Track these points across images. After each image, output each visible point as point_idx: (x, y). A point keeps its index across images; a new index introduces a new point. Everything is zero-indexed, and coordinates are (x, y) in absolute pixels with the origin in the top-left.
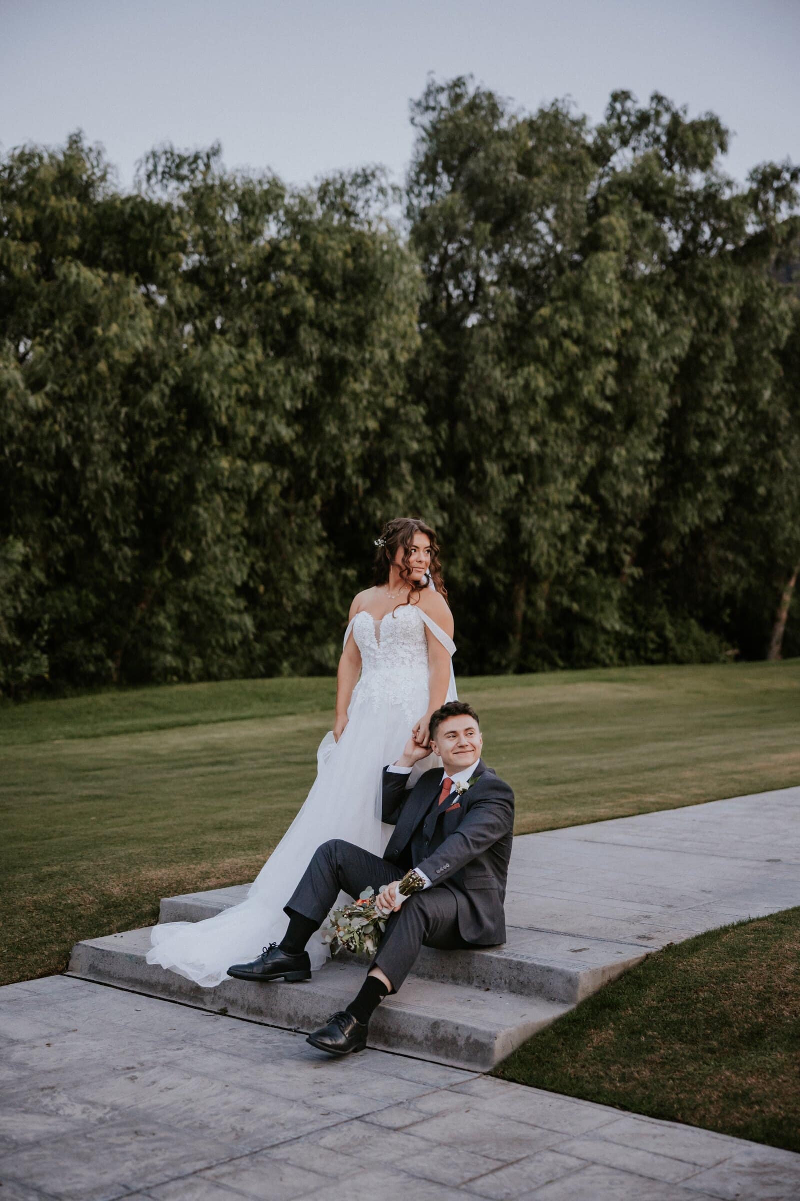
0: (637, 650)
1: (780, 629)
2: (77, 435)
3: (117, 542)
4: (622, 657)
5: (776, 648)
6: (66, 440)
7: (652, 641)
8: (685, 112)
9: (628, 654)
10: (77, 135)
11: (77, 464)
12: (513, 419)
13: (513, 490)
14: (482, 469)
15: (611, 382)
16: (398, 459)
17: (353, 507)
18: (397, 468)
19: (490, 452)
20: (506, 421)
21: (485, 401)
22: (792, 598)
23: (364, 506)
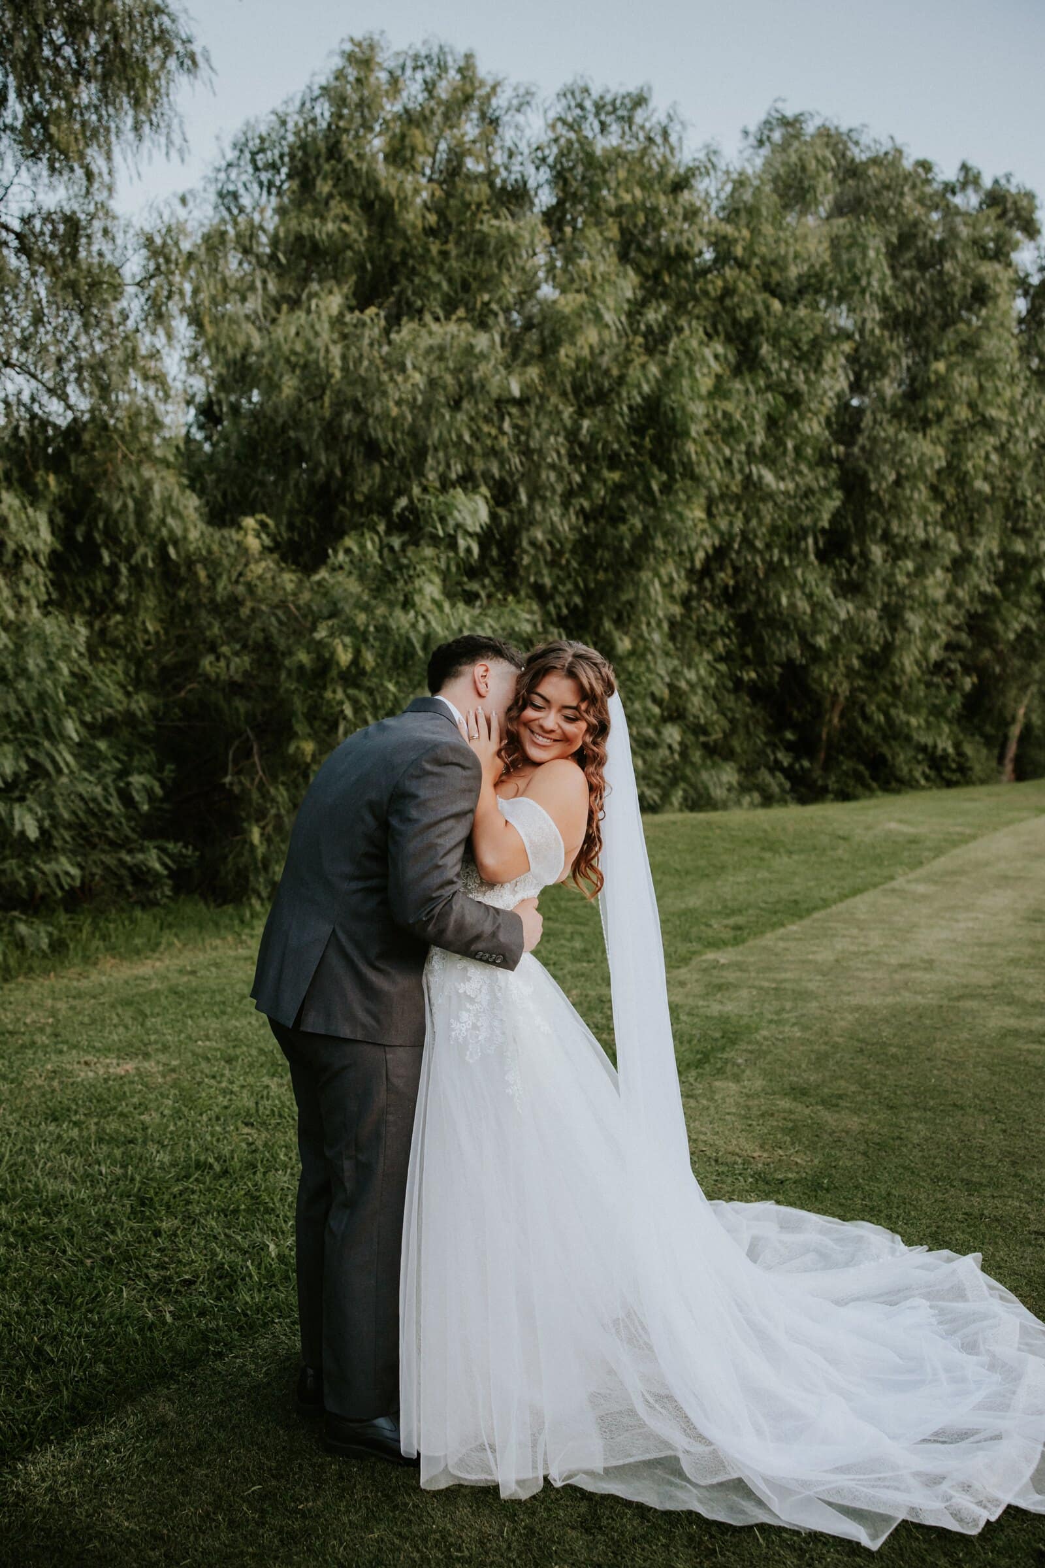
1: (1013, 747)
5: (1008, 768)
6: (513, 460)
11: (524, 498)
12: (908, 492)
13: (901, 579)
14: (864, 554)
15: (994, 457)
16: (804, 532)
17: (753, 592)
18: (803, 545)
19: (874, 532)
20: (895, 496)
21: (885, 469)
22: (1026, 714)
23: (763, 592)
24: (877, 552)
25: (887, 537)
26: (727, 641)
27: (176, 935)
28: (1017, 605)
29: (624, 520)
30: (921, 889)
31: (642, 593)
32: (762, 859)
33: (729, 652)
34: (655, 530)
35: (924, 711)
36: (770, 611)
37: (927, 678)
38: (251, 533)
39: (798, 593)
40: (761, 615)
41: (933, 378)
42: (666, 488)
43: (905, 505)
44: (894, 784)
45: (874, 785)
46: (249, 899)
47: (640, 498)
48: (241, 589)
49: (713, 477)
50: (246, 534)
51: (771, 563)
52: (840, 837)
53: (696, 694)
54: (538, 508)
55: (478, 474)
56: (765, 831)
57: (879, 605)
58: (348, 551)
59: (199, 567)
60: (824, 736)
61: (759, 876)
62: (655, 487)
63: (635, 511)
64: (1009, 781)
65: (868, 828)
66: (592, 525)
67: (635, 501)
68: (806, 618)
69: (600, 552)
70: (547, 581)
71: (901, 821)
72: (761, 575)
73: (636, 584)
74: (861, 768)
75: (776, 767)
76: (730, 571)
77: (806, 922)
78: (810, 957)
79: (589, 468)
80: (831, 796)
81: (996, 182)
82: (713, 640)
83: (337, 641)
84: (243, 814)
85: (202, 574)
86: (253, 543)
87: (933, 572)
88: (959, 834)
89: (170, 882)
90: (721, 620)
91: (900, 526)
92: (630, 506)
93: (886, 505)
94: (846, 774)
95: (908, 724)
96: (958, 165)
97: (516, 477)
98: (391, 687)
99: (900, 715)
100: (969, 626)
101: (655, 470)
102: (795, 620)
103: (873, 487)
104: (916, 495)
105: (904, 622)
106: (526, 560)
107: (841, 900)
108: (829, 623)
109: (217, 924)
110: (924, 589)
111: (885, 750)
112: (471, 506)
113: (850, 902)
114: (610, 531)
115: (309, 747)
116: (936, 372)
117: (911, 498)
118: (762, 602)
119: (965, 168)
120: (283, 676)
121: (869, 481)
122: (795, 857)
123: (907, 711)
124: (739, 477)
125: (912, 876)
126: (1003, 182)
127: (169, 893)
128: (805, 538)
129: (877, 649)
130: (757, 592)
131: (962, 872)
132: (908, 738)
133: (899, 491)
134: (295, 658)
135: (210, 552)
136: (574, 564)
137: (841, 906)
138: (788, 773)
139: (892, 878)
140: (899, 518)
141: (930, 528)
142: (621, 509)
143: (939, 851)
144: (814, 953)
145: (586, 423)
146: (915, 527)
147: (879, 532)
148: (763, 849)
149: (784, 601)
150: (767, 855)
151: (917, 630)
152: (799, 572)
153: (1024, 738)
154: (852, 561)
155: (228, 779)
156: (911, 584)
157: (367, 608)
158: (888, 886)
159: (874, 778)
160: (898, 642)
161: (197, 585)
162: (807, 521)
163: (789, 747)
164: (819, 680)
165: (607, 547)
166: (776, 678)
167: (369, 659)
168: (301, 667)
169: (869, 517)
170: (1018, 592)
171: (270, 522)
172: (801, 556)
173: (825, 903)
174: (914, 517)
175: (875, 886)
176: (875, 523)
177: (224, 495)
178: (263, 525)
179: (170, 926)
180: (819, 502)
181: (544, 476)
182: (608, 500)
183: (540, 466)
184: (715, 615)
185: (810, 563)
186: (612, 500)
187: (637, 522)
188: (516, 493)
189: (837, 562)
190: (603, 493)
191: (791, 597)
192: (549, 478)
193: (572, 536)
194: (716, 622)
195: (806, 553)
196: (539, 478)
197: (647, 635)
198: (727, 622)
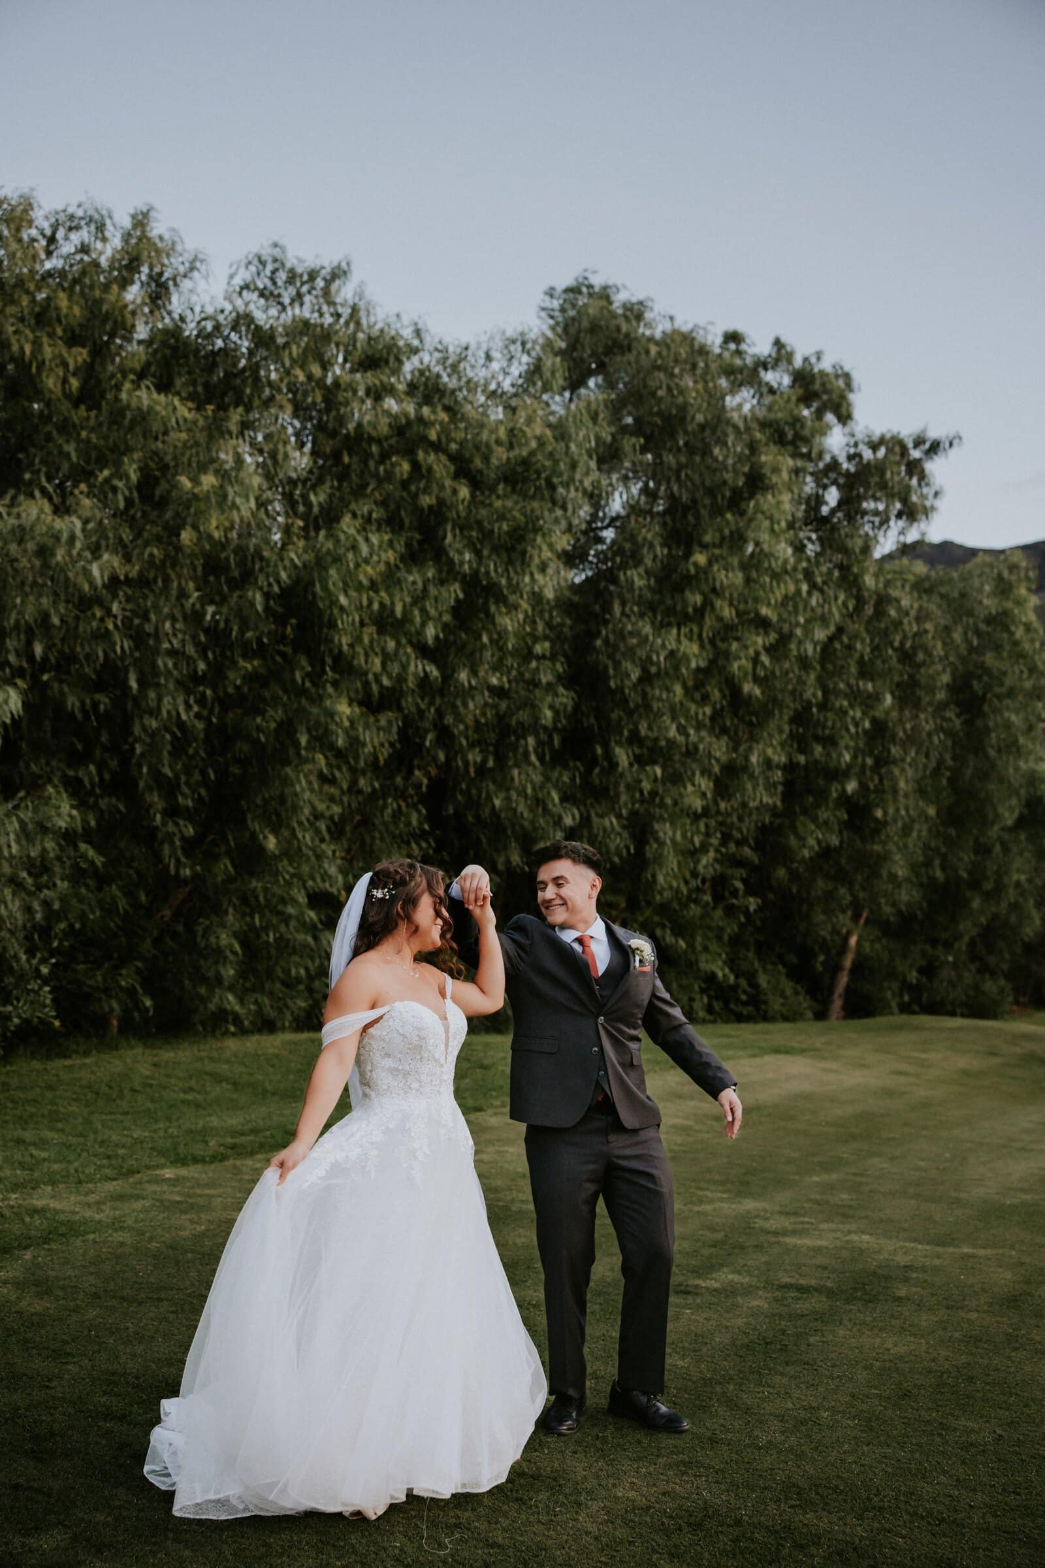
0: (726, 1002)
1: (843, 980)
2: (139, 638)
3: (172, 812)
4: (710, 1010)
5: (837, 1003)
6: (121, 644)
7: (744, 992)
8: (819, 359)
9: (717, 1006)
10: (146, 215)
11: (134, 684)
12: (657, 692)
13: (646, 786)
14: (609, 756)
15: (765, 659)
16: (523, 730)
17: (461, 791)
18: (522, 742)
19: (621, 734)
20: (644, 695)
21: (627, 665)
22: (858, 943)
23: (474, 791)
24: (622, 756)
25: (634, 739)
26: (424, 845)
28: (814, 820)
29: (263, 712)
31: (287, 792)
34: (299, 722)
36: (480, 812)
39: (514, 795)
40: (471, 818)
41: (692, 571)
43: (655, 705)
47: (282, 687)
54: (152, 695)
57: (624, 813)
62: (300, 679)
63: (276, 700)
64: (837, 1019)
67: (278, 692)
68: (526, 824)
69: (239, 744)
70: (168, 771)
72: (473, 777)
73: (286, 782)
79: (219, 656)
81: (806, 360)
87: (692, 779)
90: (415, 818)
91: (649, 727)
92: (275, 698)
93: (633, 704)
96: (771, 340)
97: (127, 663)
100: (756, 840)
101: (302, 661)
102: (513, 824)
103: (615, 684)
105: (654, 833)
106: (139, 748)
110: (679, 799)
114: (246, 721)
116: (696, 565)
117: (662, 698)
118: (472, 803)
119: (778, 343)
121: (608, 678)
126: (813, 360)
128: (524, 736)
130: (468, 792)
133: (646, 690)
140: (650, 719)
142: (262, 700)
145: (210, 609)
146: (667, 728)
147: (626, 733)
149: (498, 803)
151: (669, 842)
152: (515, 772)
153: (858, 969)
154: (592, 763)
160: (648, 855)
162: (525, 718)
169: (614, 717)
170: (817, 806)
172: (518, 754)
174: (666, 718)
176: (620, 725)
180: (542, 700)
181: (160, 662)
182: (246, 689)
183: (156, 652)
184: (408, 815)
185: (530, 764)
186: (250, 689)
187: (277, 714)
188: (127, 678)
189: (571, 764)
190: (238, 682)
191: (508, 799)
192: (165, 665)
193: (200, 725)
194: (409, 824)
195: (526, 754)
196: (154, 664)
197: (300, 836)
198: (420, 823)
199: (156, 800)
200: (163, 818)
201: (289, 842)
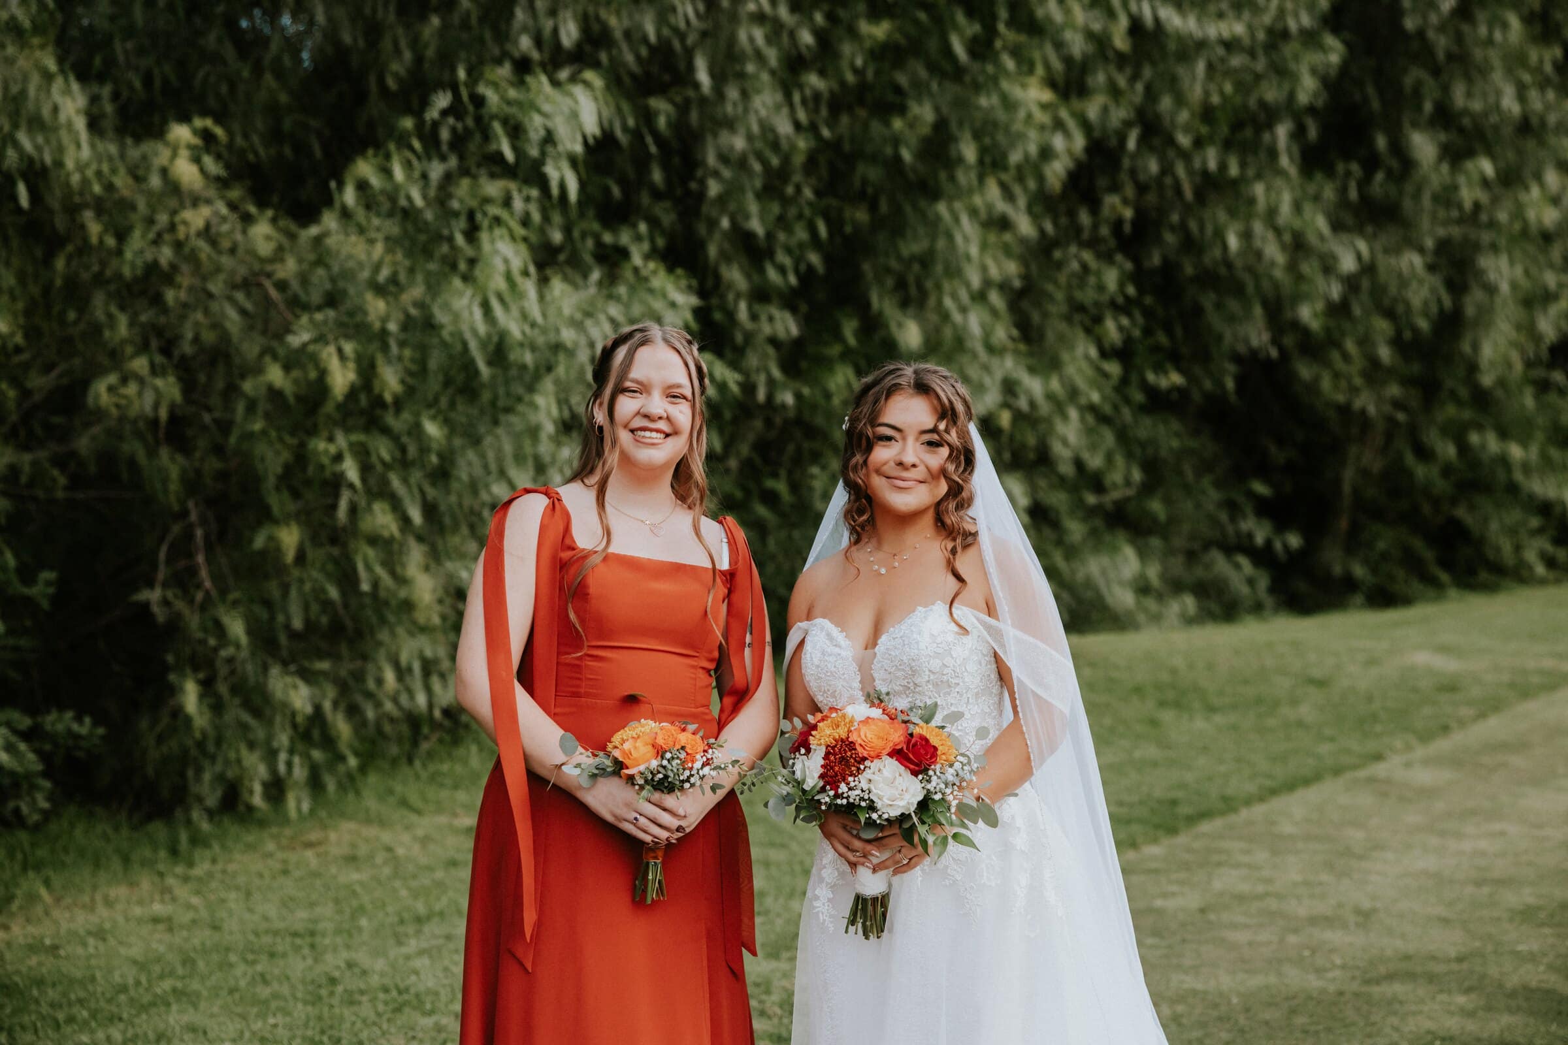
11: (703, 77)
12: (1483, 30)
13: (1468, 195)
14: (1400, 150)
16: (1269, 116)
17: (1172, 228)
18: (1266, 137)
19: (1419, 108)
20: (1459, 38)
23: (1193, 225)
24: (1423, 146)
25: (1444, 117)
26: (1125, 321)
27: (47, 883)
29: (902, 110)
30: (1423, 776)
31: (941, 244)
32: (1154, 723)
33: (1128, 340)
34: (961, 124)
35: (1540, 436)
36: (1207, 260)
37: (1539, 373)
38: (184, 153)
39: (1258, 227)
40: (1189, 270)
42: (982, 48)
43: (1478, 54)
44: (1484, 575)
45: (1444, 577)
46: (187, 810)
47: (933, 68)
48: (166, 254)
49: (1070, 24)
50: (175, 155)
51: (1205, 173)
52: (1312, 682)
53: (1065, 417)
54: (733, 93)
55: (618, 34)
56: (1174, 671)
57: (1429, 243)
58: (362, 186)
59: (88, 215)
60: (1347, 488)
61: (1137, 754)
62: (959, 49)
63: (920, 88)
65: (1371, 662)
66: (845, 120)
67: (923, 73)
68: (1278, 273)
69: (860, 170)
70: (756, 225)
71: (1444, 649)
72: (1189, 194)
73: (934, 225)
74: (1418, 544)
75: (1241, 546)
76: (1130, 191)
77: (1182, 839)
78: (1159, 903)
79: (831, 17)
80: (1359, 599)
82: (1098, 320)
83: (331, 349)
84: (170, 658)
85: (94, 228)
86: (186, 171)
87: (1538, 177)
88: (1542, 672)
89: (47, 784)
90: (1111, 278)
91: (1469, 95)
92: (917, 84)
93: (1441, 56)
94: (1384, 556)
95: (1504, 461)
97: (690, 40)
98: (432, 429)
99: (1489, 443)
101: (960, 17)
102: (1256, 277)
103: (1410, 24)
104: (1498, 36)
105: (1480, 274)
106: (714, 188)
107: (1261, 799)
108: (1320, 281)
109: (126, 860)
110: (1519, 213)
111: (1461, 512)
112: (564, 103)
113: (1276, 804)
114: (876, 127)
115: (290, 538)
117: (1490, 42)
118: (1191, 245)
120: (240, 408)
121: (1401, 14)
122: (1218, 719)
123: (1504, 434)
124: (1123, 22)
125: (1420, 752)
127: (44, 804)
128: (1270, 125)
129: (1423, 324)
130: (1183, 227)
131: (1521, 746)
132: (1513, 489)
133: (1466, 28)
134: (262, 379)
135: (110, 187)
136: (808, 193)
137: (1259, 810)
138: (1262, 557)
139: (1378, 757)
140: (1469, 80)
141: (1533, 94)
142: (898, 90)
143: (1491, 706)
144: (1165, 895)
146: (1499, 93)
147: (1428, 107)
148: (1162, 704)
149: (1233, 242)
150: (1167, 716)
151: (1505, 287)
152: (1259, 189)
154: (1371, 163)
155: (153, 596)
156: (1495, 200)
157: (387, 289)
158: (1362, 774)
159: (1446, 564)
160: (1470, 310)
161: (85, 248)
162: (1272, 93)
163: (1264, 509)
164: (1313, 387)
165: (874, 158)
166: (1230, 384)
167: (390, 380)
168: (275, 394)
169: (1408, 81)
171: (219, 131)
172: (1263, 155)
173: (1229, 805)
174: (1497, 76)
175: (1337, 771)
176: (1417, 94)
177: (148, 80)
178: (207, 136)
179: (38, 867)
180: (1296, 58)
181: (742, 36)
182: (870, 74)
183: (734, 18)
184: (1098, 274)
185: (1281, 173)
186: (877, 73)
187: (924, 112)
188: (691, 68)
189: (1340, 167)
190: (859, 62)
191: (1247, 236)
192: (751, 39)
193: (802, 144)
194: (1101, 288)
195: (1273, 154)
196: (732, 40)
197: (957, 317)
198: (1121, 285)
199: (735, 276)
200: (750, 308)
201: (938, 330)
